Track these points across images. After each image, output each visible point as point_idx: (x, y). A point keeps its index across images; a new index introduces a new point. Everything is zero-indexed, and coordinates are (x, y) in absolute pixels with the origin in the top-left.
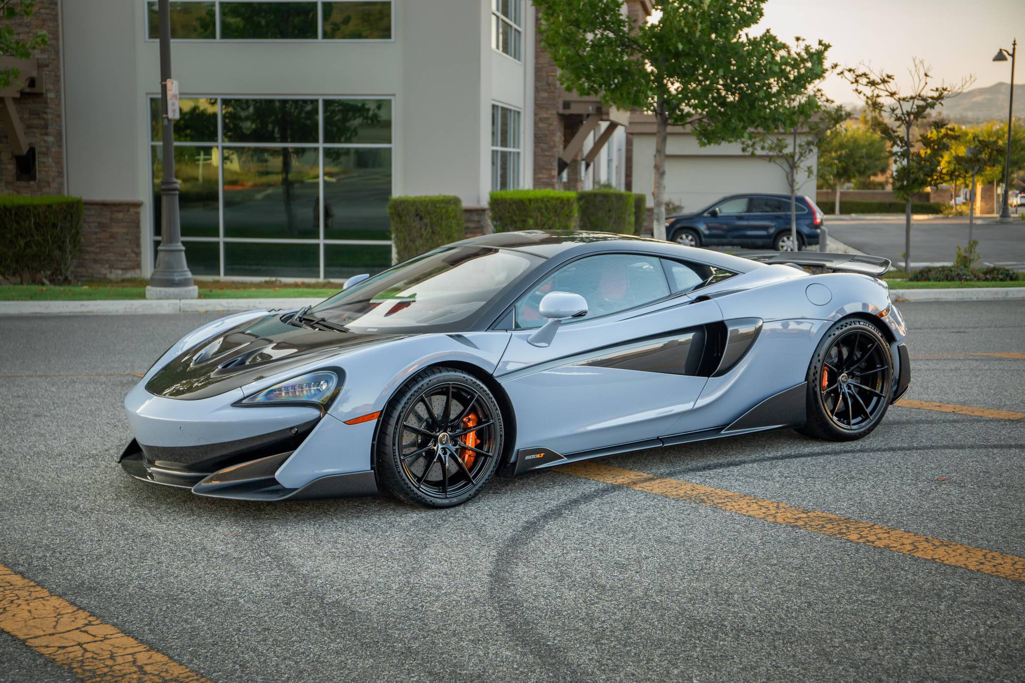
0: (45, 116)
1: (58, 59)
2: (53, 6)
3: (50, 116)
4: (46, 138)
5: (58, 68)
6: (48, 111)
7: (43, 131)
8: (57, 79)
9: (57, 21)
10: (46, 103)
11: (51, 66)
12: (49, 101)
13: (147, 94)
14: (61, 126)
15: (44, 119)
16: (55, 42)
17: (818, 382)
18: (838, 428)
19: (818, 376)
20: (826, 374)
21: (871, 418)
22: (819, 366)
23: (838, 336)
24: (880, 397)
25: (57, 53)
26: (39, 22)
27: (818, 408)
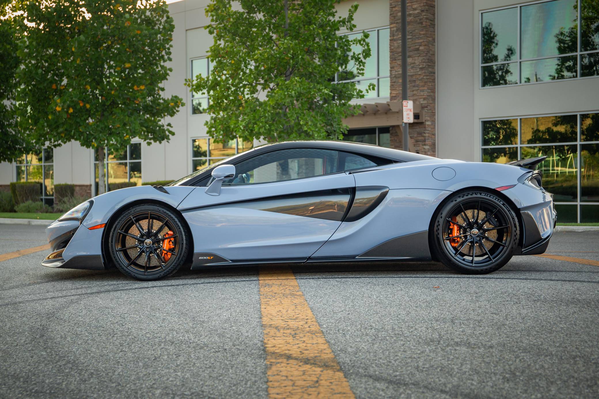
0: (424, 135)
1: (435, 103)
2: (432, 74)
3: (427, 135)
4: (425, 147)
5: (435, 109)
6: (426, 132)
7: (423, 143)
8: (433, 114)
9: (435, 82)
10: (425, 127)
11: (429, 107)
12: (427, 126)
13: (480, 119)
14: (435, 140)
15: (424, 137)
16: (432, 94)
17: (440, 232)
18: (460, 264)
19: (440, 228)
20: (456, 228)
21: (494, 260)
22: (441, 221)
23: (460, 202)
24: (504, 246)
25: (434, 100)
26: (423, 84)
27: (442, 249)
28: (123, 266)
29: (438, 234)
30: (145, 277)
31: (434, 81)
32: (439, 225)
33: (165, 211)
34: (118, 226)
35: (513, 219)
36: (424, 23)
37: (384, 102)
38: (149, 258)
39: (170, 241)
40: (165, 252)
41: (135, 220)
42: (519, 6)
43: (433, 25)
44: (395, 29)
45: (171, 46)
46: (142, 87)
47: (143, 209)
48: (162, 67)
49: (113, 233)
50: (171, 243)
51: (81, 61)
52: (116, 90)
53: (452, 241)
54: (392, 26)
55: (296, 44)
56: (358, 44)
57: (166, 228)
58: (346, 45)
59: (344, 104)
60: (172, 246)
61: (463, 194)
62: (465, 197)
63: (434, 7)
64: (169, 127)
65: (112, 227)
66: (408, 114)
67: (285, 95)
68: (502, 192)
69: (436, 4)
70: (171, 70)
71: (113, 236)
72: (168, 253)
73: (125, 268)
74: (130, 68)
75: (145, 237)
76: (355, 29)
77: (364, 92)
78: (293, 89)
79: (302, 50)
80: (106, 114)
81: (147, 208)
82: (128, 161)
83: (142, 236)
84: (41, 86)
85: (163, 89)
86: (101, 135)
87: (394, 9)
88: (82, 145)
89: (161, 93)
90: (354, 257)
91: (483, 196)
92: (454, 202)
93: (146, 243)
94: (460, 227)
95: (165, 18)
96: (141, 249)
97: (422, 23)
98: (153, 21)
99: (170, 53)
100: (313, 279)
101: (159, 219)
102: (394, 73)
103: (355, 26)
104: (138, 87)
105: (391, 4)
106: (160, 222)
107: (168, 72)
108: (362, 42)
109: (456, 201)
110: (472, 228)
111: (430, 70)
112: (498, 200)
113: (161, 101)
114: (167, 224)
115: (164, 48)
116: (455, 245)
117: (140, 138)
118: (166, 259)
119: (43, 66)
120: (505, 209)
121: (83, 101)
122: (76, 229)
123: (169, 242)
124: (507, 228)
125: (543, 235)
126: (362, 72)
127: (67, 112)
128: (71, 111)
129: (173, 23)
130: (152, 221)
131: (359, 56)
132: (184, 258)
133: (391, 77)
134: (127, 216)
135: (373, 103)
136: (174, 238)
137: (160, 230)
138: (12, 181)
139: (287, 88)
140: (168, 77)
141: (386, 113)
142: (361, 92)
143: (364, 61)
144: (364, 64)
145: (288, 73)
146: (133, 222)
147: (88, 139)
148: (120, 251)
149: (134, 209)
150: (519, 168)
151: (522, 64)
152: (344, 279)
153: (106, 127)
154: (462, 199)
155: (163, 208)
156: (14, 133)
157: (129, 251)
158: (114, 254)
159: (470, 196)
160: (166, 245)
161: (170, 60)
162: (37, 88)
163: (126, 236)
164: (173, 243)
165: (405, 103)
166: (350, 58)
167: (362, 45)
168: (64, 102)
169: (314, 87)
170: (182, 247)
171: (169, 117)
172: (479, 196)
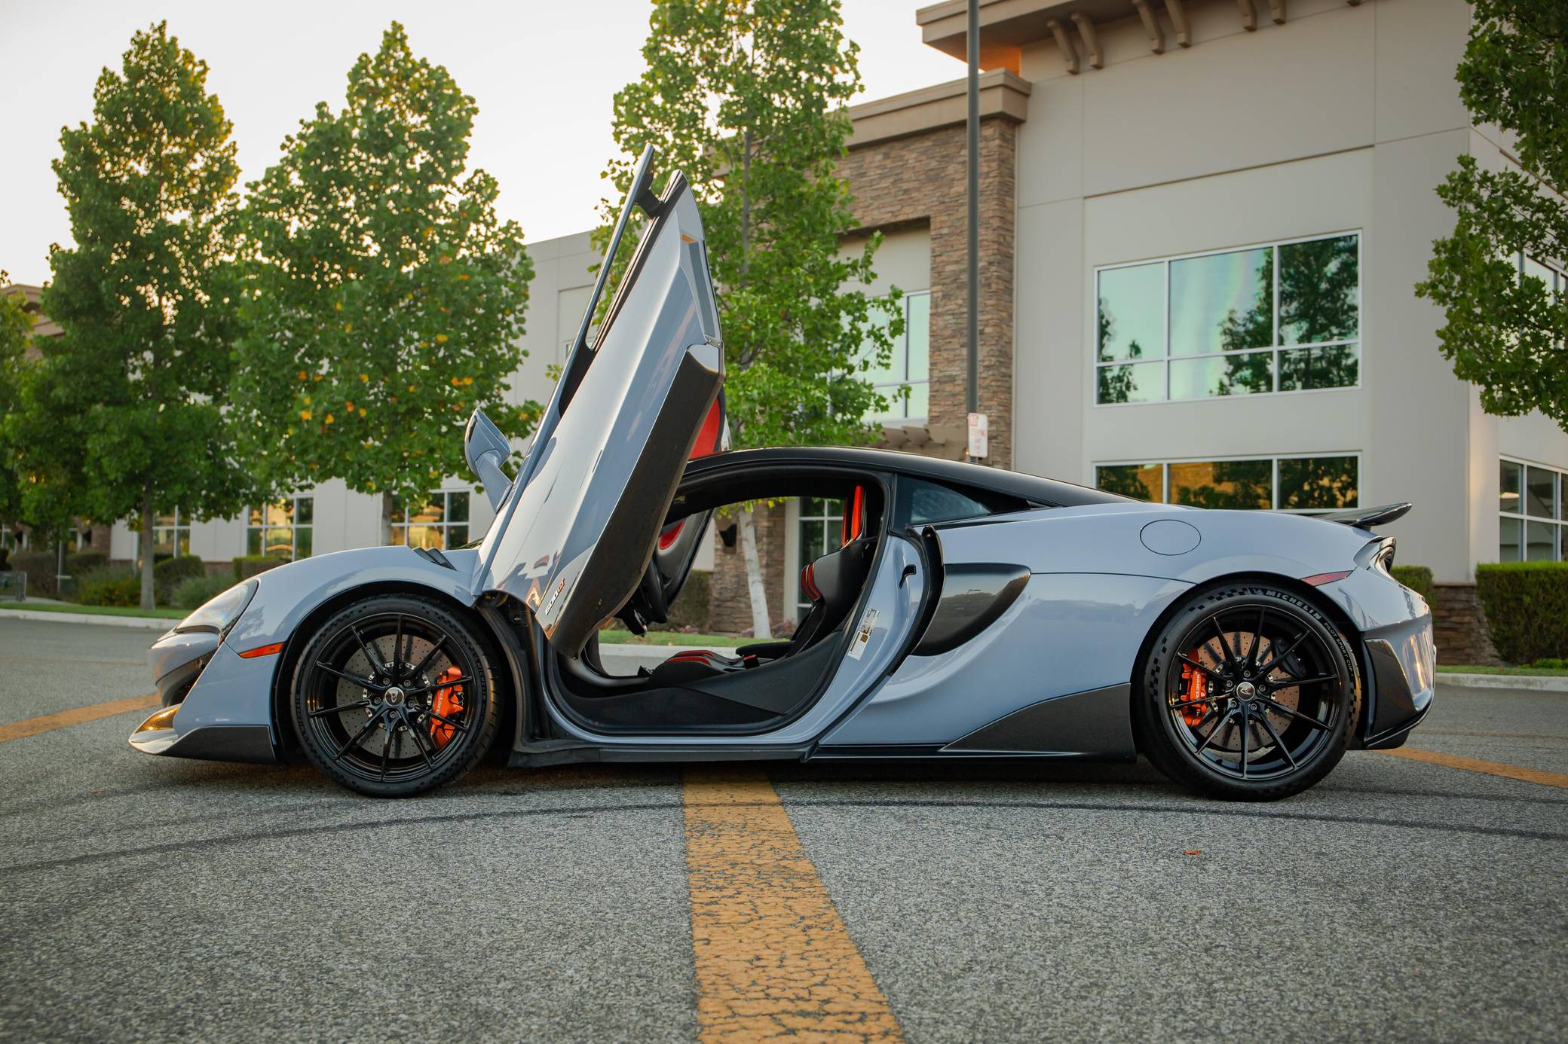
2: (1006, 379)
5: (1010, 441)
8: (1007, 451)
11: (1000, 438)
13: (1093, 462)
16: (1005, 414)
17: (1161, 687)
18: (1210, 773)
19: (1161, 677)
20: (1197, 677)
21: (1297, 766)
22: (1163, 659)
23: (1211, 611)
24: (1322, 730)
25: (1009, 425)
26: (989, 395)
27: (1164, 732)
28: (324, 756)
29: (1156, 693)
30: (381, 787)
31: (1009, 390)
32: (1158, 669)
33: (441, 613)
34: (315, 651)
35: (1347, 658)
36: (994, 286)
37: (920, 426)
38: (397, 736)
39: (453, 692)
40: (439, 723)
41: (362, 636)
42: (1167, 260)
43: (1009, 290)
44: (940, 294)
45: (526, 307)
46: (468, 381)
47: (382, 607)
48: (510, 348)
49: (302, 669)
50: (455, 699)
51: (354, 329)
52: (418, 384)
53: (1190, 711)
54: (935, 289)
55: (763, 302)
56: (882, 309)
57: (445, 658)
58: (858, 310)
59: (850, 422)
60: (458, 708)
61: (1221, 589)
62: (1226, 600)
63: (1011, 257)
64: (516, 459)
65: (300, 653)
66: (978, 441)
67: (739, 397)
68: (1321, 588)
69: (1015, 252)
70: (526, 354)
71: (300, 676)
72: (447, 726)
73: (329, 762)
74: (447, 345)
75: (386, 682)
76: (874, 281)
77: (889, 401)
78: (754, 386)
79: (774, 314)
80: (398, 429)
81: (393, 606)
82: (446, 524)
83: (379, 678)
84: (278, 375)
85: (507, 388)
86: (385, 468)
87: (938, 259)
88: (350, 486)
89: (503, 393)
90: (932, 748)
91: (1271, 597)
92: (1197, 612)
93: (389, 696)
94: (1208, 676)
95: (518, 258)
96: (374, 712)
97: (989, 285)
98: (496, 263)
99: (522, 321)
100: (826, 803)
101: (426, 634)
102: (936, 373)
103: (874, 276)
104: (459, 380)
105: (933, 251)
106: (429, 644)
107: (521, 357)
108: (888, 306)
109: (1201, 607)
110: (1238, 680)
111: (1003, 370)
112: (1309, 609)
113: (504, 410)
114: (446, 648)
115: (513, 312)
116: (1195, 722)
117: (460, 477)
118: (441, 741)
119: (283, 338)
120: (1327, 632)
121: (354, 402)
122: (208, 656)
123: (450, 696)
124: (1330, 682)
125: (1419, 699)
126: (885, 361)
127: (323, 423)
128: (330, 420)
129: (532, 269)
130: (410, 642)
131: (882, 332)
132: (487, 740)
133: (931, 381)
134: (340, 624)
135: (899, 427)
136: (464, 685)
137: (427, 665)
138: (237, 556)
139: (744, 384)
140: (518, 366)
141: (922, 446)
142: (884, 400)
143: (890, 341)
144: (890, 346)
145: (745, 358)
146: (355, 640)
147: (360, 476)
148: (319, 716)
149: (360, 606)
150: (1350, 529)
151: (1172, 364)
152: (911, 810)
153: (395, 453)
154: (1216, 603)
155: (435, 606)
156: (237, 466)
157: (344, 719)
158: (301, 724)
159: (1237, 597)
160: (441, 704)
161: (522, 331)
162: (272, 379)
163: (336, 678)
164: (459, 697)
165: (972, 417)
166: (864, 335)
167: (887, 311)
168: (319, 403)
169: (795, 386)
170: (484, 709)
171: (519, 439)
172: (1260, 596)
